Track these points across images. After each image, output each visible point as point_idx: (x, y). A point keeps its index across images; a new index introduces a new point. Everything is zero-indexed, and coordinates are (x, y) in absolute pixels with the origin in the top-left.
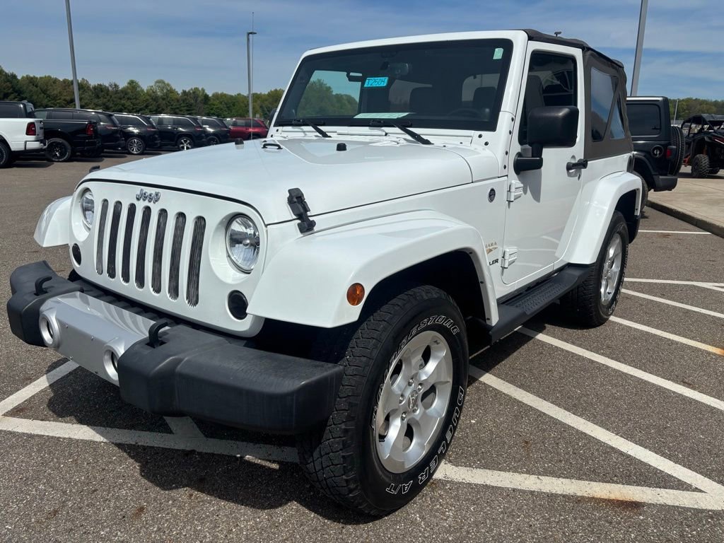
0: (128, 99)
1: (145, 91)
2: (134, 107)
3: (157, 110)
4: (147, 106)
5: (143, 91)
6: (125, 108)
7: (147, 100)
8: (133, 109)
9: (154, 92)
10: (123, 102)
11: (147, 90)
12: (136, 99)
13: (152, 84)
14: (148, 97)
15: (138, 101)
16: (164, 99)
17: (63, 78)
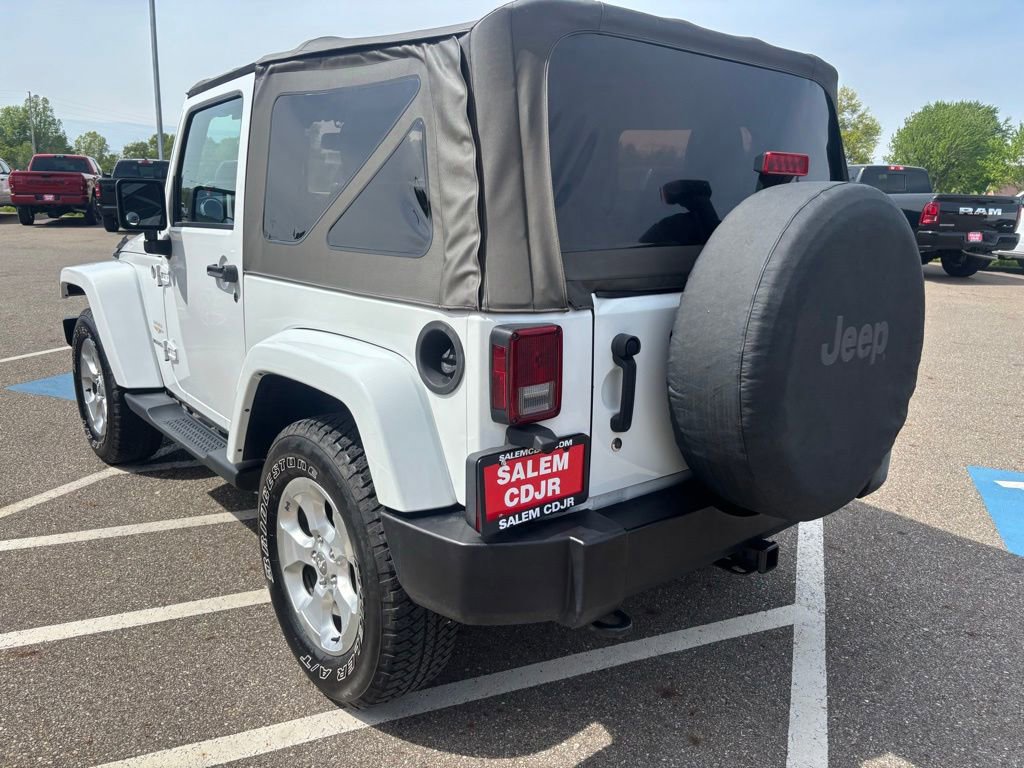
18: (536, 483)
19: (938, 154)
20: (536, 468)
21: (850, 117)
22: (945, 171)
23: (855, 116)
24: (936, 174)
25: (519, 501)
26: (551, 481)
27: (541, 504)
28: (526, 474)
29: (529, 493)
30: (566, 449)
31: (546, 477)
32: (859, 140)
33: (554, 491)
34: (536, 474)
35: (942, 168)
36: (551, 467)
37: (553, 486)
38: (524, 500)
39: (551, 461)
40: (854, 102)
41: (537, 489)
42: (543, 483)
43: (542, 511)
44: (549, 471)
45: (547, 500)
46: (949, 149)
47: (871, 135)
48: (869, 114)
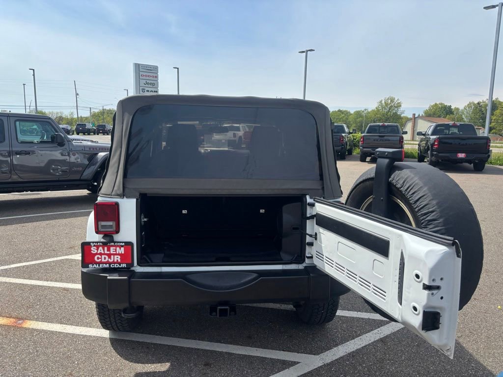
18: (109, 255)
20: (109, 250)
25: (101, 260)
26: (116, 256)
27: (110, 263)
28: (104, 251)
29: (105, 259)
30: (122, 246)
31: (114, 255)
33: (117, 260)
34: (109, 252)
36: (116, 251)
37: (118, 258)
38: (103, 260)
39: (116, 249)
41: (110, 257)
42: (112, 256)
43: (110, 266)
44: (115, 253)
45: (114, 263)
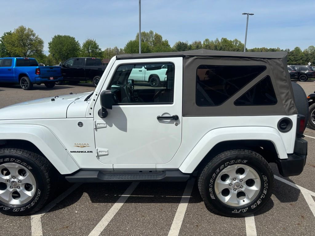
0: (293, 56)
1: (303, 51)
2: (295, 59)
3: (306, 60)
4: (301, 59)
5: (301, 51)
6: (290, 60)
7: (303, 55)
8: (294, 60)
9: (307, 52)
10: (290, 57)
11: (304, 51)
12: (297, 55)
13: (307, 48)
14: (303, 54)
15: (298, 56)
16: (311, 55)
17: (270, 48)
19: (64, 50)
21: (33, 38)
22: (67, 55)
23: (34, 37)
24: (65, 56)
32: (38, 45)
35: (66, 54)
40: (33, 33)
46: (67, 49)
47: (41, 44)
48: (39, 37)
